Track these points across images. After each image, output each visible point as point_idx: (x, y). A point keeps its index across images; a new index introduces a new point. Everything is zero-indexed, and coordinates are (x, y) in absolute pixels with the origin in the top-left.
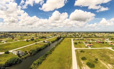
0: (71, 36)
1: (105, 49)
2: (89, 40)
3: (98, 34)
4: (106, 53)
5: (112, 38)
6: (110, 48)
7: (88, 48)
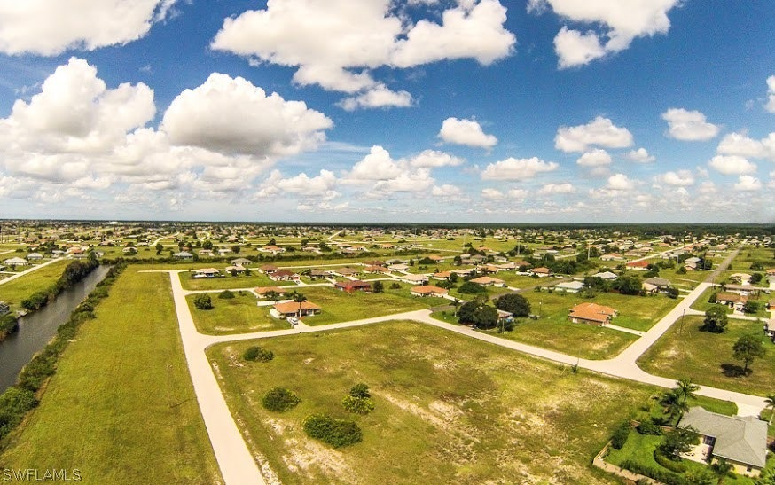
0: (166, 255)
1: (392, 322)
2: (286, 278)
3: (342, 235)
4: (406, 343)
5: (423, 257)
6: (422, 316)
7: (289, 326)
